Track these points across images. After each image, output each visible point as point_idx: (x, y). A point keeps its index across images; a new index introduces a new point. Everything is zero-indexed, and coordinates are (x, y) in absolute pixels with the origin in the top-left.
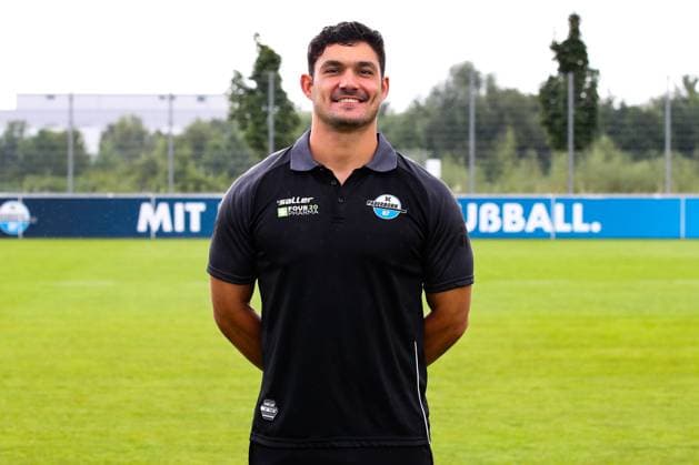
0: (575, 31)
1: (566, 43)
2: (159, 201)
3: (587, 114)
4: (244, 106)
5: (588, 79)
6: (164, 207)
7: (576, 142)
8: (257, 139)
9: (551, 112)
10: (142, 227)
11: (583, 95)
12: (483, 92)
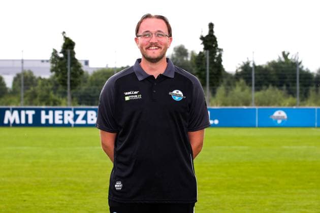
0: (211, 31)
1: (207, 36)
2: (14, 109)
3: (216, 70)
4: (57, 65)
5: (218, 53)
6: (16, 113)
7: (210, 82)
8: (63, 81)
9: (200, 69)
10: (6, 122)
11: (215, 60)
12: (189, 59)
